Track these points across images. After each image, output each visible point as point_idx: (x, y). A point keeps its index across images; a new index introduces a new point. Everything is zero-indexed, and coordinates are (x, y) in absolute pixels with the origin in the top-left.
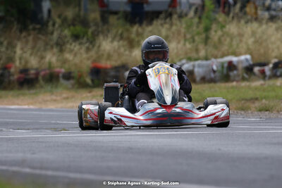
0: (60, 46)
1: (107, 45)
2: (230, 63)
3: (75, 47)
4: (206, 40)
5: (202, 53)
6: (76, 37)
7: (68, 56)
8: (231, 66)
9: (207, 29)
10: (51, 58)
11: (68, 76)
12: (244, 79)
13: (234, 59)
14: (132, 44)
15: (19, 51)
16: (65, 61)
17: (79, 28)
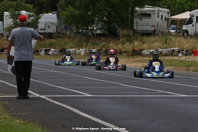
0: (123, 43)
1: (136, 43)
2: (173, 50)
3: (127, 43)
4: (166, 43)
5: (165, 47)
6: (127, 40)
7: (125, 46)
8: (173, 51)
9: (166, 40)
10: (120, 46)
11: (125, 52)
12: (177, 55)
13: (174, 49)
14: (144, 43)
15: (111, 44)
16: (124, 47)
17: (128, 38)
